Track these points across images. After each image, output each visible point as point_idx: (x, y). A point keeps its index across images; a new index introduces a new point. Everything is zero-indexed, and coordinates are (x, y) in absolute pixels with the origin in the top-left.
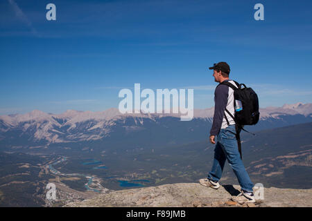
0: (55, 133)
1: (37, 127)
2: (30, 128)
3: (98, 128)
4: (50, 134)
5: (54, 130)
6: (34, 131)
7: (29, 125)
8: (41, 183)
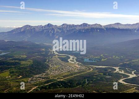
7: (46, 31)
8: (49, 58)
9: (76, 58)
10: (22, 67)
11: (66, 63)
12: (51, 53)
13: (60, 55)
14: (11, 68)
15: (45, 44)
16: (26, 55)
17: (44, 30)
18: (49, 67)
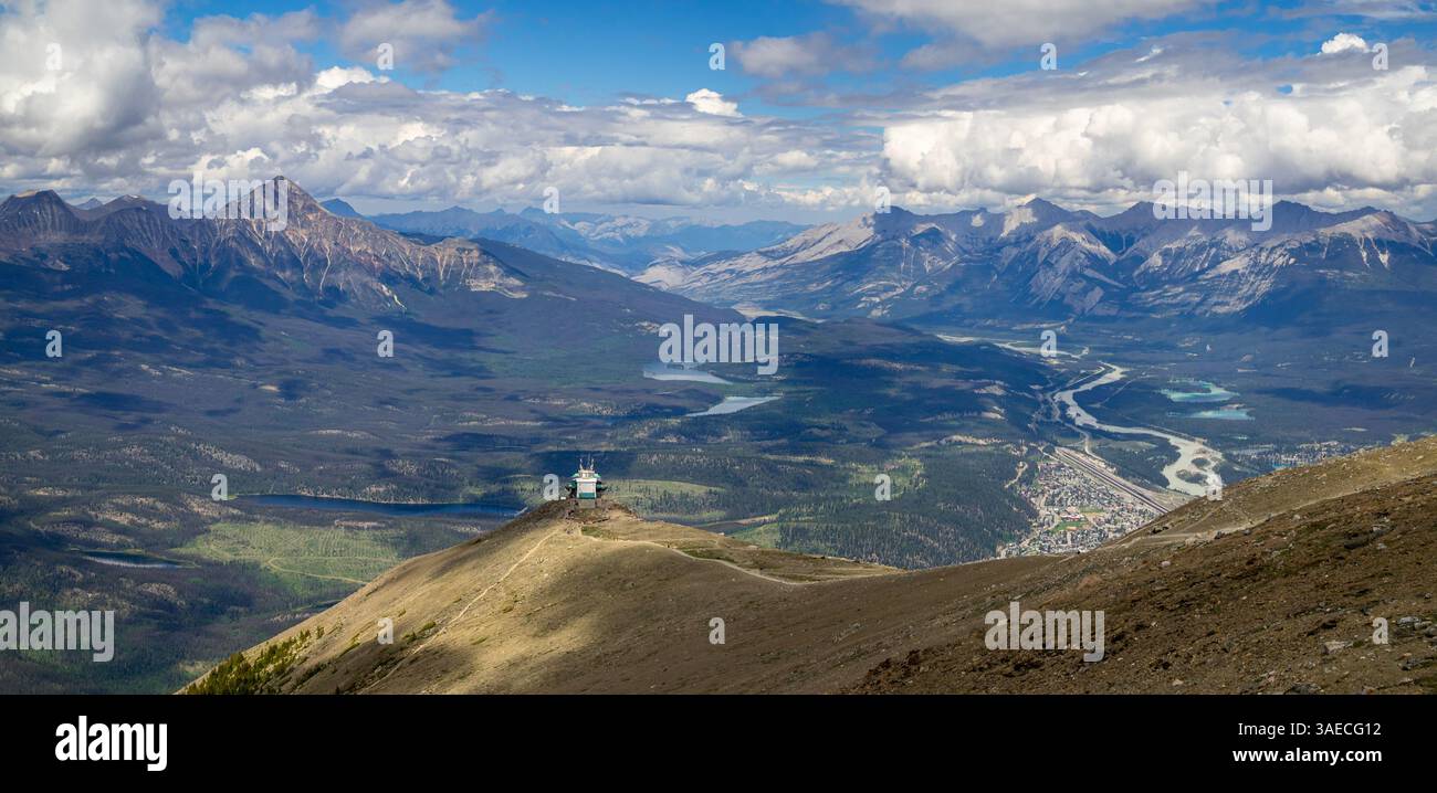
0: (1093, 282)
1: (1041, 258)
2: (1018, 260)
3: (1235, 272)
4: (1079, 286)
5: (1089, 273)
6: (1030, 275)
7: (1015, 252)
8: (1032, 450)
9: (1219, 455)
10: (856, 506)
11: (1148, 493)
12: (1048, 414)
13: (1108, 435)
14: (789, 502)
15: (1007, 346)
16: (880, 425)
17: (999, 249)
18: (1035, 515)
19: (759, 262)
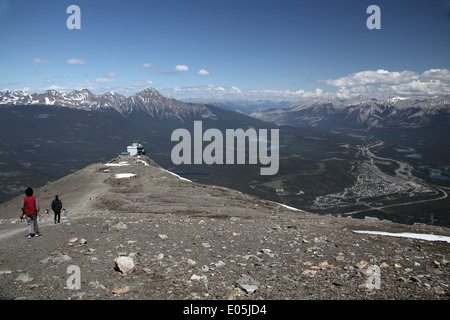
0: (376, 118)
2: (354, 112)
4: (371, 119)
5: (375, 115)
7: (353, 109)
8: (356, 163)
9: (412, 167)
11: (390, 177)
12: (361, 153)
13: (378, 160)
17: (349, 109)
19: (281, 111)
